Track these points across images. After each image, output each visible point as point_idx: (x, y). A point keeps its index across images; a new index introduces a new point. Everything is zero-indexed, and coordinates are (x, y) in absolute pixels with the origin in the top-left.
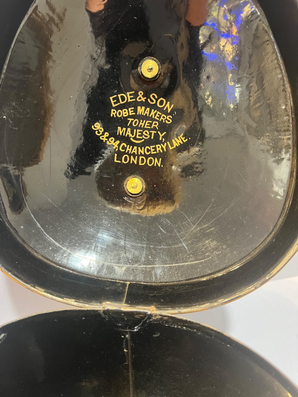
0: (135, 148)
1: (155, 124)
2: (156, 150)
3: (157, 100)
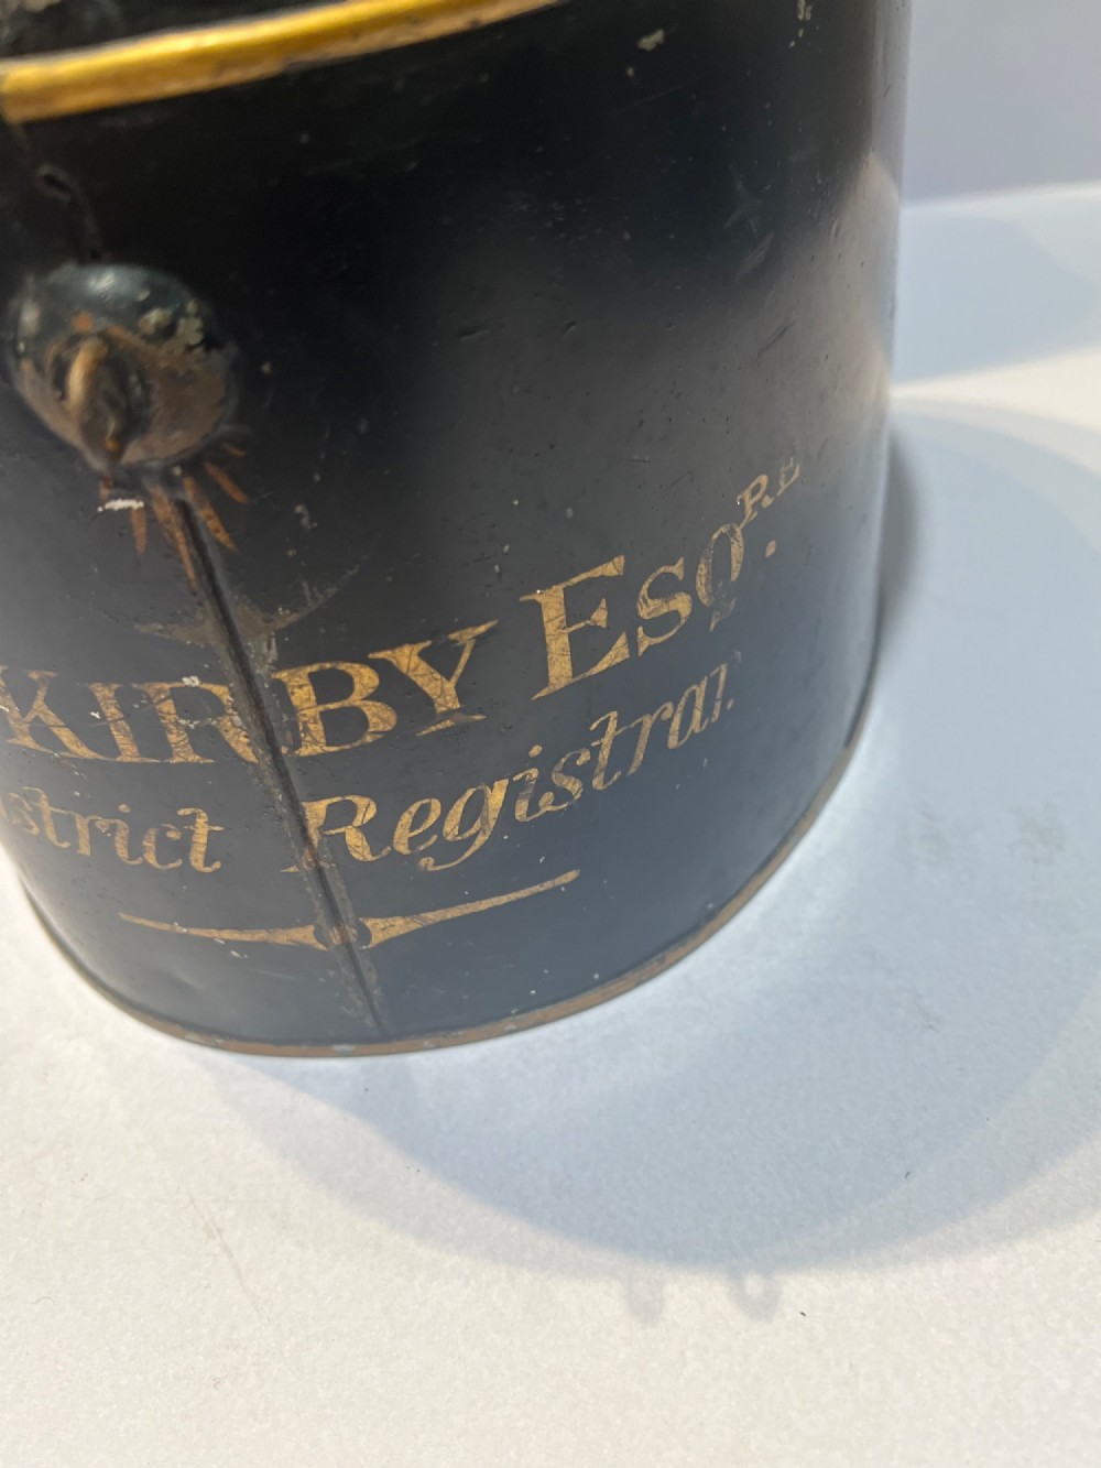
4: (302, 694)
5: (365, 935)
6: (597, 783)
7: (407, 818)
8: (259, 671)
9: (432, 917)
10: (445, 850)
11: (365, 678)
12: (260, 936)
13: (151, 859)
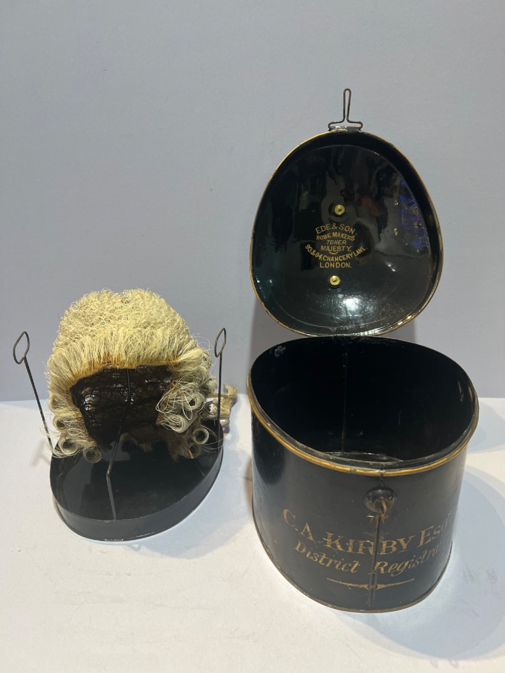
0: (333, 257)
1: (344, 242)
2: (346, 258)
3: (344, 227)
4: (384, 545)
5: (377, 587)
6: (421, 562)
7: (392, 567)
8: (380, 541)
9: (389, 585)
10: (396, 573)
11: (395, 543)
12: (357, 585)
13: (343, 569)
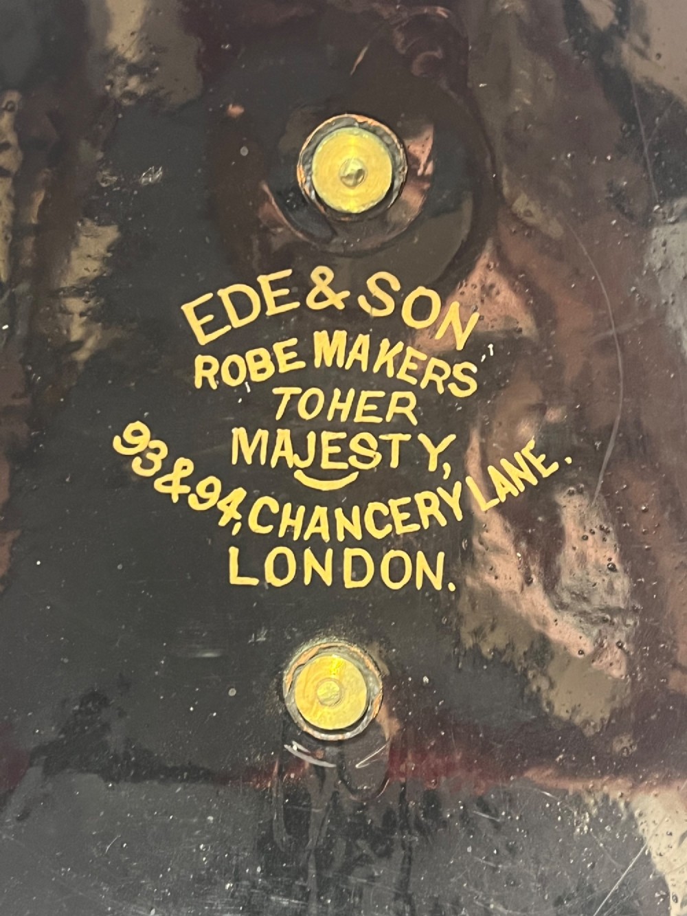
0: (320, 512)
1: (403, 406)
2: (415, 518)
3: (399, 299)
